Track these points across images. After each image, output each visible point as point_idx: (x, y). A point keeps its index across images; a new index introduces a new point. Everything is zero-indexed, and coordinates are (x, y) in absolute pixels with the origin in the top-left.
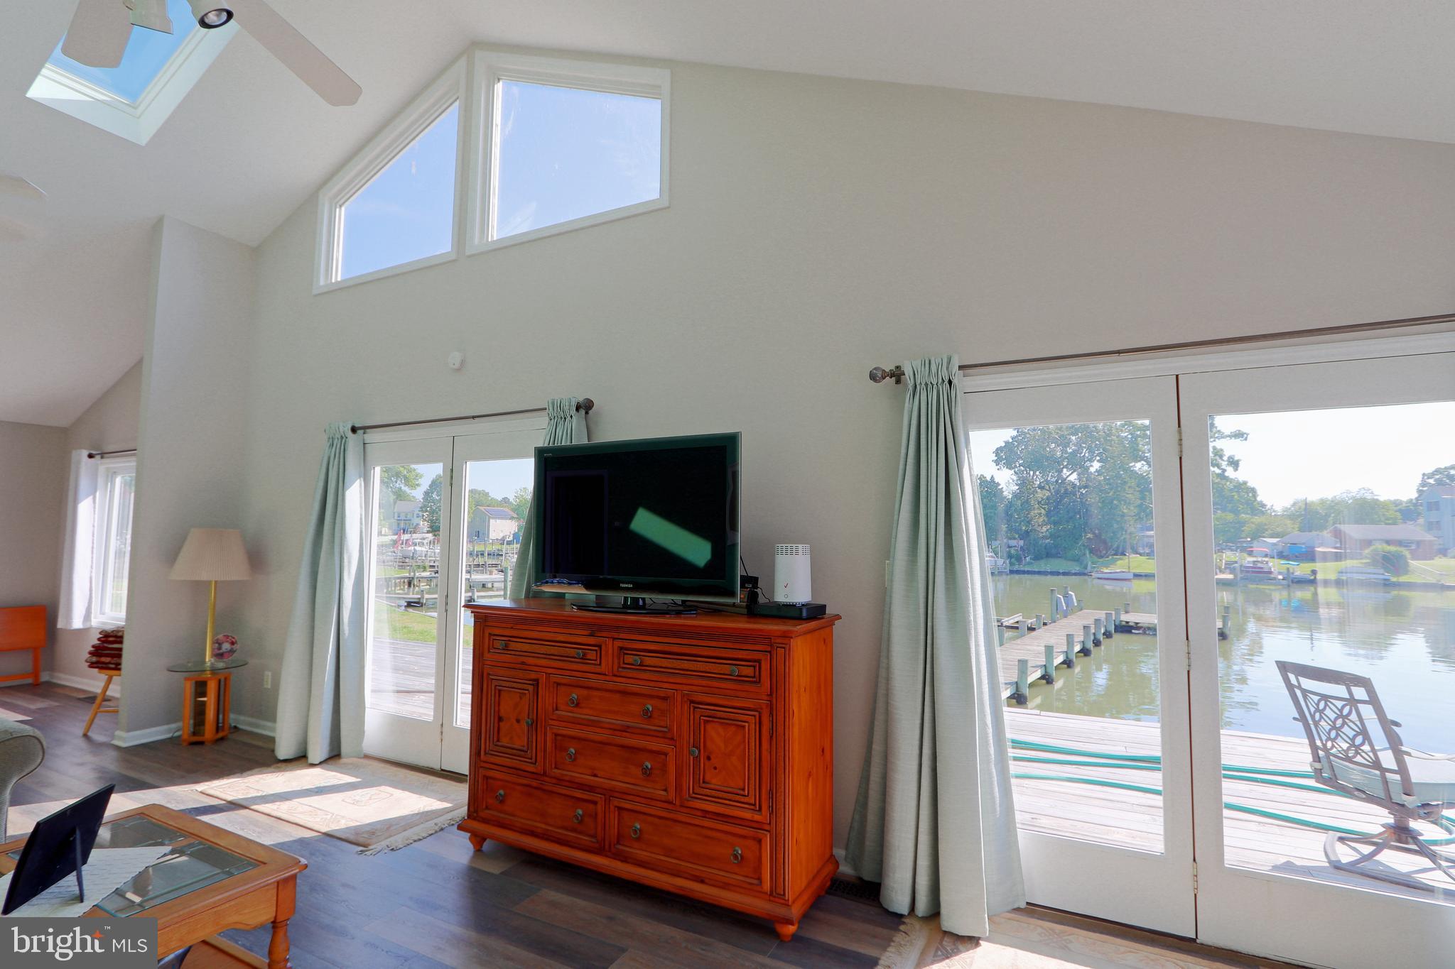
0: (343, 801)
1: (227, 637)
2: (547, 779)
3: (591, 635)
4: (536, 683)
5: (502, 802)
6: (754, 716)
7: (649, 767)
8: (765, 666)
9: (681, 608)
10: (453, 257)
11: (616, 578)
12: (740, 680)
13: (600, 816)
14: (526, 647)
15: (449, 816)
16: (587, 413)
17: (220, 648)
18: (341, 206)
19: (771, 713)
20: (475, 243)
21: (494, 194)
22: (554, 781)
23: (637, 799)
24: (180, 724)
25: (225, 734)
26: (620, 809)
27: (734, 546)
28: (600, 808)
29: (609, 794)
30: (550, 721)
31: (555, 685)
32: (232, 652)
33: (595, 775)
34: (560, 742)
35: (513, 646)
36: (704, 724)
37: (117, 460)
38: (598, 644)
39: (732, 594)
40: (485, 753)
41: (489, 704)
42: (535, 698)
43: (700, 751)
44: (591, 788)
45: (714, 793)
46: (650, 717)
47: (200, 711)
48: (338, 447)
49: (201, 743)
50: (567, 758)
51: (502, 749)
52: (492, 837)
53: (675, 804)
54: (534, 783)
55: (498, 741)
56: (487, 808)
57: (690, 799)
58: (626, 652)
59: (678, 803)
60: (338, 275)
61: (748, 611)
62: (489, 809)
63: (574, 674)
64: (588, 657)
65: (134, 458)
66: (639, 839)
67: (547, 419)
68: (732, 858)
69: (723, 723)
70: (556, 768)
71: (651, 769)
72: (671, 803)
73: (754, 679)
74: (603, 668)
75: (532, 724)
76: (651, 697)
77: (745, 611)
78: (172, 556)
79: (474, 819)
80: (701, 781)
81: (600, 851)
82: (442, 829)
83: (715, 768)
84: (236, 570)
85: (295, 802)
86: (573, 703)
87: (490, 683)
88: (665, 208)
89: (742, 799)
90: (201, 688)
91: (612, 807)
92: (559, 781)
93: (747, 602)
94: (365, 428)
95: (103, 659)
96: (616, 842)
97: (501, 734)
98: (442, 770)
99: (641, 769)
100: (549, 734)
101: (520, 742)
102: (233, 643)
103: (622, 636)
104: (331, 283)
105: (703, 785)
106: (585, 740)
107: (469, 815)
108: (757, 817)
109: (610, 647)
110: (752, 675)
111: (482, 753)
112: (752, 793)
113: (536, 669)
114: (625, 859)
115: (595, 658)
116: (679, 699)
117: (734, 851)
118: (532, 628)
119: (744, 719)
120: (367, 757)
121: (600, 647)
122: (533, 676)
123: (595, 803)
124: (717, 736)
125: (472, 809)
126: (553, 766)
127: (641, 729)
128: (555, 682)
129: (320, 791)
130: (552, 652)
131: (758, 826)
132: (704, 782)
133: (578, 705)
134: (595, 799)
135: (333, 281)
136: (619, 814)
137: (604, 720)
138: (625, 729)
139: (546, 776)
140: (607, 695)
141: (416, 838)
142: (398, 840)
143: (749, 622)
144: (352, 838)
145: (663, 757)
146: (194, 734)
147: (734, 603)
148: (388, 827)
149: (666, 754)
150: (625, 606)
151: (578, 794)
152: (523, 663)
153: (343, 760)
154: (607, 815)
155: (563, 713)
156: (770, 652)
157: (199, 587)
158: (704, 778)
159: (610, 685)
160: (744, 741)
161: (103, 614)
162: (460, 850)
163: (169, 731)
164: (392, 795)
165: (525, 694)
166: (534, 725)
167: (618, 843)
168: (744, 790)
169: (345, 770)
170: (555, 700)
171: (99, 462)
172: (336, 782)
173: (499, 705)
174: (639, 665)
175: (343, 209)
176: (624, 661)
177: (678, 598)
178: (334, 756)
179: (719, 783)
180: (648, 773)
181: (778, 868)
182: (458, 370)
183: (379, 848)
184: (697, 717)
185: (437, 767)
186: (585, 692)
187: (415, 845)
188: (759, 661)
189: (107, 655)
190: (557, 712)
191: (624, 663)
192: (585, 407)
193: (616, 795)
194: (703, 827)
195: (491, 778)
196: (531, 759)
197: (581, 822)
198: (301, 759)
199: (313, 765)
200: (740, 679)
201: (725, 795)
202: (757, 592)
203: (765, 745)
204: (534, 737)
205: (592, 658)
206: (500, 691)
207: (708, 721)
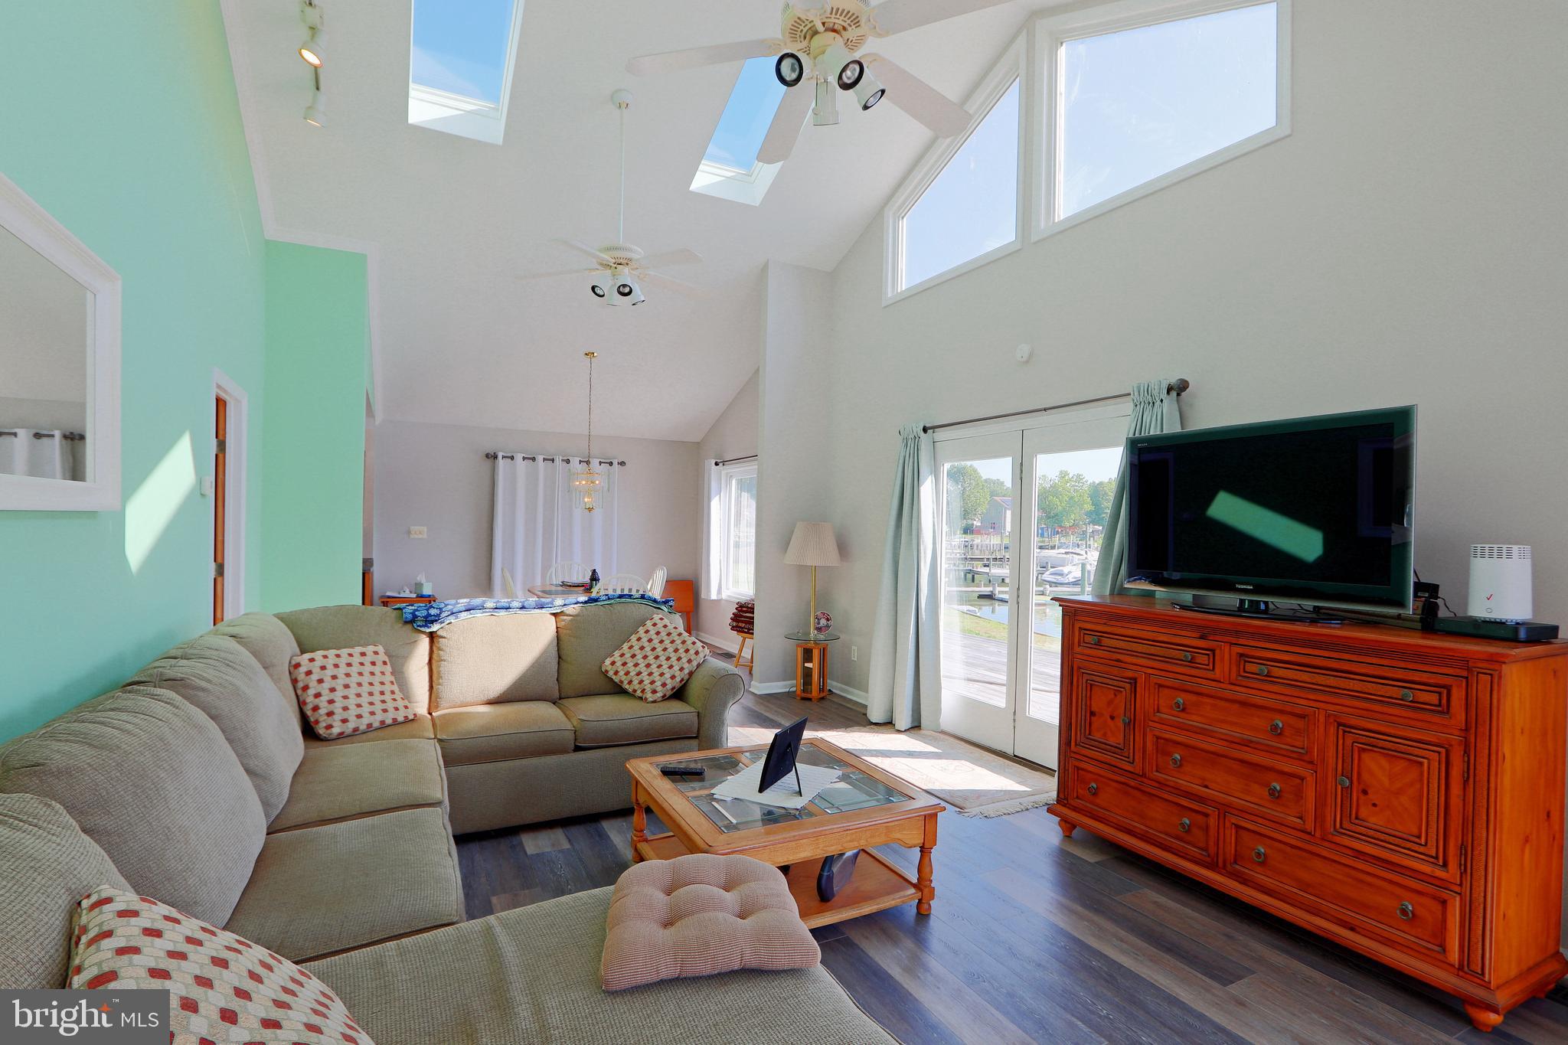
0: (932, 766)
1: (824, 614)
2: (1145, 780)
3: (1202, 637)
4: (1134, 682)
5: (1095, 794)
6: (1439, 753)
7: (1278, 788)
8: (1458, 695)
9: (1314, 616)
10: (1019, 247)
11: (1231, 578)
12: (1414, 707)
13: (1213, 832)
14: (1122, 644)
15: (1032, 799)
16: (1178, 395)
17: (819, 623)
18: (903, 218)
19: (1466, 752)
20: (1042, 226)
21: (1060, 169)
22: (1157, 785)
23: (1260, 820)
24: (795, 682)
25: (826, 695)
26: (1238, 827)
27: (1404, 546)
28: (1212, 822)
29: (1224, 810)
30: (1151, 723)
31: (1157, 686)
32: (828, 627)
33: (1206, 787)
34: (1164, 746)
35: (1106, 642)
36: (1359, 751)
37: (737, 466)
38: (1211, 648)
39: (1401, 604)
40: (1076, 745)
41: (1080, 697)
42: (1133, 695)
43: (1351, 782)
44: (1201, 799)
45: (1371, 833)
46: (1280, 734)
47: (807, 674)
48: (912, 446)
49: (810, 699)
50: (1171, 763)
51: (1093, 743)
52: (1083, 826)
53: (1314, 836)
54: (1132, 783)
55: (1090, 734)
56: (1077, 797)
57: (1335, 833)
58: (1247, 659)
59: (1318, 834)
60: (904, 283)
61: (1422, 626)
62: (1080, 799)
63: (1181, 677)
64: (1197, 661)
65: (756, 462)
66: (1263, 864)
67: (1132, 405)
68: (1398, 912)
69: (1387, 754)
70: (1157, 771)
71: (1280, 790)
72: (1310, 834)
73: (1440, 709)
74: (1218, 674)
75: (1129, 722)
76: (1282, 712)
77: (1419, 625)
78: (785, 545)
79: (1065, 805)
80: (1353, 816)
81: (1212, 866)
82: (1027, 809)
83: (1375, 805)
84: (830, 557)
85: (894, 760)
86: (1179, 707)
87: (1080, 678)
88: (1287, 137)
89: (1416, 847)
90: (808, 655)
91: (1228, 824)
92: (1162, 785)
93: (1422, 614)
94: (934, 428)
95: (740, 624)
96: (1232, 861)
97: (1092, 728)
98: (1015, 756)
99: (1267, 789)
100: (1149, 739)
101: (1116, 739)
102: (828, 620)
103: (1242, 641)
104: (897, 292)
105: (1357, 821)
106: (1194, 748)
107: (1059, 800)
108: (1440, 873)
109: (1226, 654)
110: (1437, 703)
111: (1073, 744)
112: (1432, 842)
113: (1134, 667)
114: (1244, 881)
115: (1206, 662)
116: (1322, 719)
117: (1402, 905)
118: (1128, 625)
119: (1423, 755)
120: (943, 732)
121: (1213, 651)
122: (1130, 674)
123: (1206, 815)
124: (1377, 769)
125: (1062, 796)
126: (1154, 769)
127: (1268, 745)
128: (1156, 684)
129: (910, 754)
130: (1153, 652)
131: (1443, 884)
132: (1357, 818)
133: (1184, 710)
134: (1209, 812)
135: (899, 291)
136: (1237, 831)
137: (1215, 729)
138: (1246, 743)
139: (1145, 777)
140: (1222, 703)
141: (1006, 812)
142: (990, 809)
143: (1423, 638)
144: (948, 798)
145: (1298, 781)
146: (804, 691)
147: (1400, 614)
148: (979, 795)
149: (1302, 779)
150: (1241, 608)
151: (1184, 802)
152: (1118, 660)
153: (922, 732)
154: (1221, 831)
155: (1165, 716)
156: (1467, 678)
157: (802, 570)
158: (1357, 814)
159: (1228, 694)
160: (1421, 781)
161: (728, 589)
162: (1049, 832)
163: (786, 686)
164: (973, 769)
165: (1121, 692)
166: (1131, 724)
167: (1235, 862)
168: (1419, 837)
169: (925, 739)
170: (1156, 702)
171: (722, 468)
172: (922, 749)
173: (1090, 699)
174: (1266, 676)
175: (905, 219)
176: (1244, 669)
177: (1309, 604)
178: (916, 727)
179: (1381, 823)
180: (1276, 796)
181: (1473, 940)
182: (1027, 362)
183: (974, 813)
184: (1349, 742)
185: (1010, 752)
186: (1193, 698)
187: (1004, 817)
188: (1449, 688)
189: (742, 622)
190: (1158, 714)
191: (1245, 671)
192: (1179, 388)
193: (1232, 811)
194: (1354, 868)
195: (1083, 769)
196: (1128, 758)
197: (1188, 831)
198: (888, 724)
199: (899, 731)
200: (1416, 706)
201: (1391, 839)
202: (1436, 604)
203: (1456, 790)
204: (1132, 737)
205: (1203, 663)
206: (1091, 685)
207: (1364, 750)
